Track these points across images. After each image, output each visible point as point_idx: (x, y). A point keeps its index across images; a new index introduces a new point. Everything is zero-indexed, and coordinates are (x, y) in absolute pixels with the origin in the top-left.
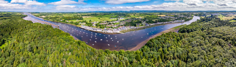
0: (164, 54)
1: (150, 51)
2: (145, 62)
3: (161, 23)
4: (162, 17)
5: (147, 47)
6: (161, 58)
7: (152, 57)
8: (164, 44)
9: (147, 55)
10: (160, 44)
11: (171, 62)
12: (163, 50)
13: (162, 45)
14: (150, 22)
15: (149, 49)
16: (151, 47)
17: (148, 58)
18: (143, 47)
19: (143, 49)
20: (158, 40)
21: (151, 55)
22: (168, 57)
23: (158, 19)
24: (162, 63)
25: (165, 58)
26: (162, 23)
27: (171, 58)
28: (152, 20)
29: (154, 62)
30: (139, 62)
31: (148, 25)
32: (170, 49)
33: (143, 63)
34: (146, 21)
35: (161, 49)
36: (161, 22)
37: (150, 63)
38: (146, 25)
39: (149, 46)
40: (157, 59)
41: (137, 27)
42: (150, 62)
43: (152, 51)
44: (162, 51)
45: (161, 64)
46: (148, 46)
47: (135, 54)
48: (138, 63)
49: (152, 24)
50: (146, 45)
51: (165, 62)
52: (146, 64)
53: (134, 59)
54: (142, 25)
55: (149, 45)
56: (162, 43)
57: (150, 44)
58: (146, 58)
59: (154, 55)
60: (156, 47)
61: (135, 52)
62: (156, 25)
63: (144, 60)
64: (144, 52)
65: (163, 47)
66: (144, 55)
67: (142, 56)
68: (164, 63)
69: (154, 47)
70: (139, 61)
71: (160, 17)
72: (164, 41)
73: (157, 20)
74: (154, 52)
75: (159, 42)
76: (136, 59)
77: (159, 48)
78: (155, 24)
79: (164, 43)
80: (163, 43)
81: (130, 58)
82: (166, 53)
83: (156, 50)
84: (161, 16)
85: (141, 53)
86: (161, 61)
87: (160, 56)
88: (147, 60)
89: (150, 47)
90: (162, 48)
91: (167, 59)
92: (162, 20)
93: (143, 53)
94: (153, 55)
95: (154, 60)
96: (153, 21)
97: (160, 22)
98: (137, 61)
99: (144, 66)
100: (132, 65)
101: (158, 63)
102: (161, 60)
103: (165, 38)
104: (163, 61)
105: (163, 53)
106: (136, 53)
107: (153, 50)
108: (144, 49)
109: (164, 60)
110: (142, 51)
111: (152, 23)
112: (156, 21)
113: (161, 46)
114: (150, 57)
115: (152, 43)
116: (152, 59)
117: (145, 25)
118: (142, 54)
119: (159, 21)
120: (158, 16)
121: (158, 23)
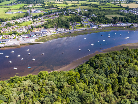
0: (120, 85)
1: (93, 73)
2: (83, 87)
3: (125, 25)
4: (132, 9)
5: (89, 66)
6: (112, 89)
7: (96, 83)
8: (123, 69)
9: (88, 79)
10: (115, 66)
11: (130, 101)
12: (119, 78)
13: (118, 69)
14: (99, 21)
15: (91, 71)
16: (97, 68)
17: (89, 83)
18: (82, 67)
19: (81, 68)
20: (113, 58)
21: (95, 80)
22: (127, 92)
23: (122, 14)
24: (113, 95)
25: (119, 90)
26: (129, 24)
27: (133, 95)
28: (106, 16)
29: (98, 91)
30: (73, 87)
31: (95, 27)
32: (135, 80)
33: (80, 89)
34: (92, 19)
35: (115, 75)
36: (127, 21)
37: (92, 90)
38: (91, 25)
39: (93, 66)
40: (104, 88)
41: (71, 30)
42: (92, 88)
43: (97, 75)
44: (117, 80)
45: (111, 96)
46: (91, 66)
47: (67, 76)
48: (71, 88)
49: (105, 26)
50: (87, 63)
51: (119, 96)
52: (84, 90)
53: (65, 83)
54: (82, 26)
55: (93, 64)
56: (118, 65)
57: (95, 63)
58: (85, 82)
59: (100, 81)
60: (106, 70)
61: (66, 72)
62: (113, 27)
63: (82, 85)
64: (82, 73)
65: (120, 73)
66: (81, 78)
67: (78, 80)
68: (116, 97)
69: (101, 68)
70: (73, 85)
71: (127, 8)
72: (124, 62)
73: (118, 16)
74: (100, 76)
75: (114, 63)
76: (68, 82)
77: (111, 72)
78: (112, 25)
79: (123, 66)
80: (121, 66)
81: (58, 81)
82: (124, 84)
83: (105, 75)
84: (131, 6)
85: (77, 74)
86: (112, 93)
87: (110, 85)
88: (86, 86)
89: (95, 68)
90: (117, 75)
91: (125, 94)
92: (132, 18)
93: (81, 75)
94: (98, 80)
95: (99, 88)
96: (106, 19)
97: (123, 22)
98: (69, 86)
99: (82, 92)
100: (61, 90)
101: (105, 93)
102: (111, 91)
103: (129, 58)
104: (114, 93)
105: (117, 82)
106: (69, 74)
107: (99, 73)
108: (83, 69)
109: (117, 93)
110: (80, 71)
111: (105, 23)
112: (115, 18)
113: (117, 71)
114: (92, 83)
115: (99, 62)
116: (96, 86)
117: (88, 27)
118: (79, 76)
119: (121, 20)
120: (122, 7)
121: (118, 25)
